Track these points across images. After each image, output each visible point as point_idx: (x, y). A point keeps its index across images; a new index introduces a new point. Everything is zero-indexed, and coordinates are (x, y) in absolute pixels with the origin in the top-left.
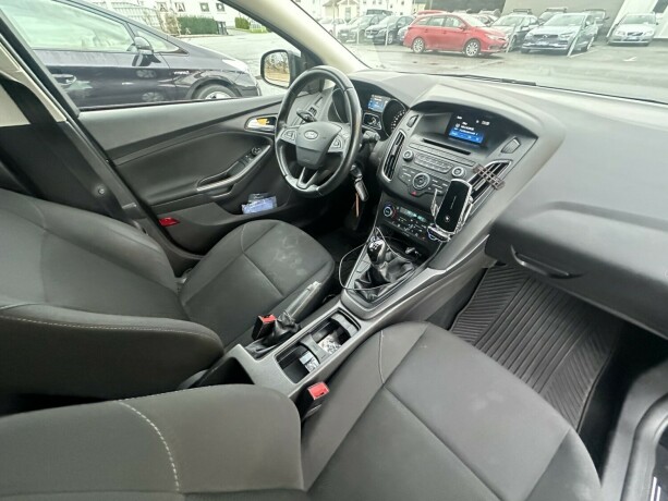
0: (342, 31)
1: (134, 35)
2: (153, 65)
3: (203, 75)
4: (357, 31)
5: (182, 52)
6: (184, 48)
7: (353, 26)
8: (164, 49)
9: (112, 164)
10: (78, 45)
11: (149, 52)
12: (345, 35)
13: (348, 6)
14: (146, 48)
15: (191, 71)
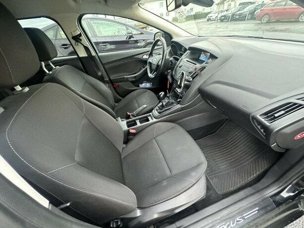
0: (222, 16)
1: (128, 29)
2: (132, 39)
3: (148, 41)
4: (230, 15)
5: (142, 34)
6: (143, 32)
7: (229, 13)
8: (136, 33)
9: (104, 67)
10: (113, 34)
11: (131, 35)
12: (223, 18)
13: (230, 2)
14: (130, 33)
15: (144, 40)
